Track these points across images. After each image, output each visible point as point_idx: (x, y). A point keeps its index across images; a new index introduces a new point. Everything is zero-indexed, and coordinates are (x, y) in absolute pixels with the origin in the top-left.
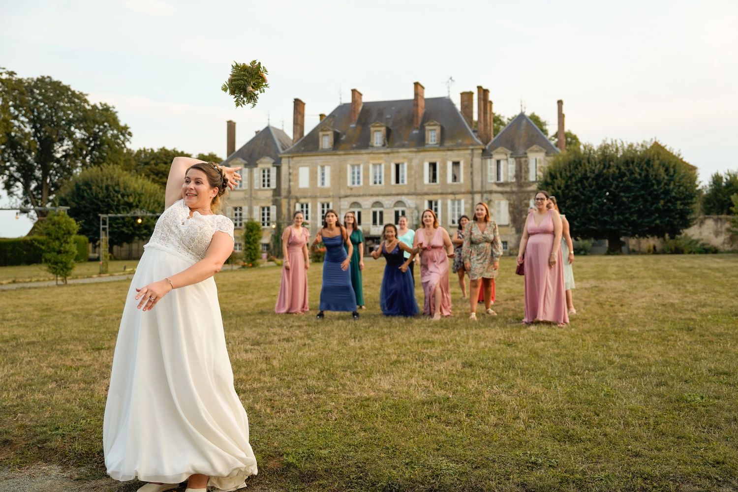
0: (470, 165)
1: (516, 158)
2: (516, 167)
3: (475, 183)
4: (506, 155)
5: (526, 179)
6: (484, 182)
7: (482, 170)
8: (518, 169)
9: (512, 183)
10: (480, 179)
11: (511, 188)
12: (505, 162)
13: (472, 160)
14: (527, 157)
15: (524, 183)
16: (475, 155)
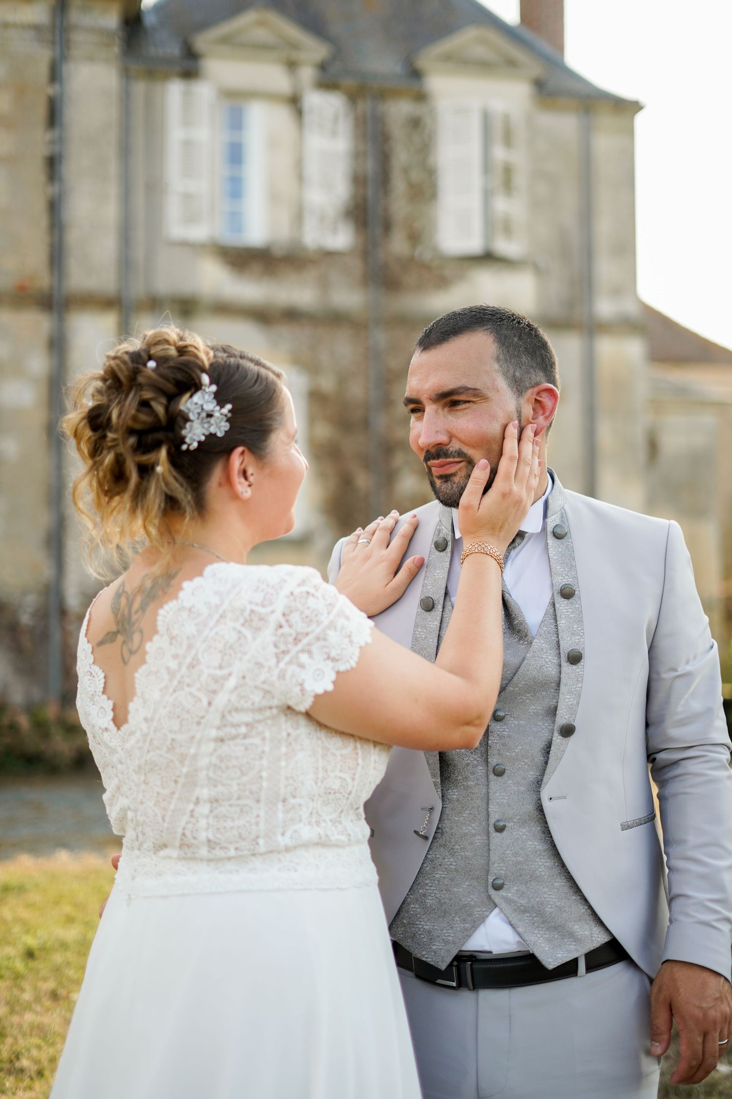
0: (40, 112)
1: (353, 97)
2: (357, 155)
3: (73, 237)
4: (292, 66)
5: (415, 238)
6: (140, 235)
7: (125, 151)
8: (370, 166)
9: (328, 255)
10: (111, 212)
11: (324, 284)
12: (282, 115)
13: (55, 74)
14: (421, 97)
15: (410, 263)
16: (81, 41)
